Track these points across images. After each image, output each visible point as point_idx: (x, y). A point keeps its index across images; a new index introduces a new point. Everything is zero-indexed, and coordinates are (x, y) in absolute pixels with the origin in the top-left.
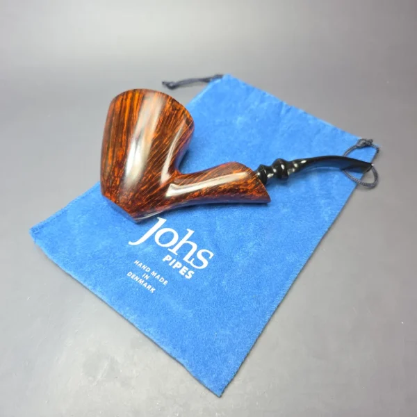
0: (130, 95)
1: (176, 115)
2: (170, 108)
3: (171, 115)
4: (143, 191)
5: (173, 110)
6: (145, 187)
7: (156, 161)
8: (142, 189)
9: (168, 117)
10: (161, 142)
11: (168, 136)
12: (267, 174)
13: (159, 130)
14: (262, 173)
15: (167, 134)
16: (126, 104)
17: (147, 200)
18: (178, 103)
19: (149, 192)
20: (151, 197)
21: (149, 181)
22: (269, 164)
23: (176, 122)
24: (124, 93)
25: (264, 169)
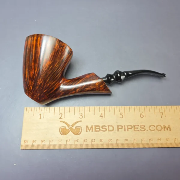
0: (35, 38)
1: (62, 50)
2: (58, 46)
3: (59, 50)
4: (45, 92)
5: (60, 47)
6: (46, 91)
7: (51, 77)
8: (45, 91)
9: (57, 51)
10: (53, 66)
11: (58, 62)
12: (111, 79)
13: (53, 59)
14: (108, 78)
15: (57, 61)
16: (33, 43)
17: (48, 97)
18: (63, 43)
19: (48, 93)
20: (49, 95)
21: (48, 87)
22: (112, 73)
23: (62, 53)
24: (32, 35)
25: (109, 76)
